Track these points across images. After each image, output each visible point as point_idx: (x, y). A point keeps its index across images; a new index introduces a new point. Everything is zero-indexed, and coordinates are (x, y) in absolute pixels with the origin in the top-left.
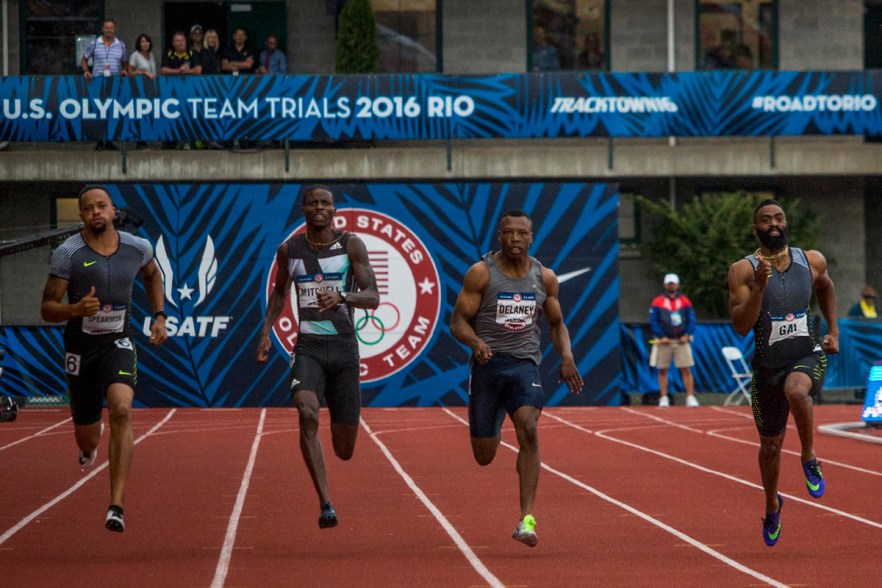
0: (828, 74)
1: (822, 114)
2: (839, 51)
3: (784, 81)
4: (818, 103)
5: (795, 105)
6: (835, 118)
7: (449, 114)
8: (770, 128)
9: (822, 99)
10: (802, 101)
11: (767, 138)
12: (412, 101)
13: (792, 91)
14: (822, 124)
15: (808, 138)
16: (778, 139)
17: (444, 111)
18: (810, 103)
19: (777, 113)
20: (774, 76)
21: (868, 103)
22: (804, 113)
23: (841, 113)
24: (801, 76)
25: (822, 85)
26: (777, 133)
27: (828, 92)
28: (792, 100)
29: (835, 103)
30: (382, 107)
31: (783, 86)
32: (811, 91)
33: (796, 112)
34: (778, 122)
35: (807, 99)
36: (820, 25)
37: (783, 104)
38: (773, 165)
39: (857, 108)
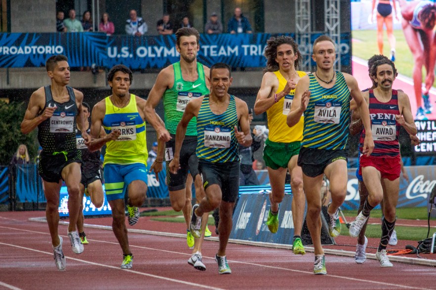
0: (37, 34)
1: (34, 55)
2: (43, 22)
3: (14, 38)
4: (32, 49)
5: (20, 51)
6: (41, 57)
8: (8, 62)
9: (34, 48)
10: (24, 50)
11: (5, 69)
13: (18, 43)
14: (34, 61)
15: (26, 68)
16: (10, 69)
18: (28, 50)
19: (11, 55)
20: (8, 36)
21: (59, 50)
22: (25, 55)
23: (44, 55)
24: (23, 35)
25: (34, 40)
26: (10, 66)
27: (37, 44)
28: (18, 49)
29: (41, 50)
31: (12, 42)
32: (28, 43)
33: (20, 54)
34: (10, 60)
35: (26, 48)
36: (33, 8)
37: (13, 50)
38: (8, 83)
39: (53, 52)
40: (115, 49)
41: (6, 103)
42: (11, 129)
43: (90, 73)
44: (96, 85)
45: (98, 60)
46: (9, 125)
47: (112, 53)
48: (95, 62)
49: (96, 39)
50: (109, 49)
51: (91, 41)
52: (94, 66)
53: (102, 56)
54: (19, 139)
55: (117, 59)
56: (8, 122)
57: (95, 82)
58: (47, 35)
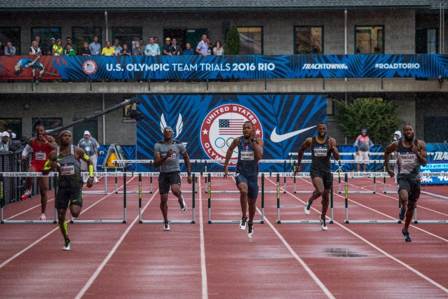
0: (402, 55)
1: (400, 70)
2: (406, 47)
3: (387, 58)
4: (399, 65)
5: (391, 67)
6: (405, 71)
9: (400, 64)
10: (393, 66)
11: (380, 79)
13: (389, 61)
14: (400, 73)
15: (395, 78)
16: (384, 78)
17: (264, 68)
18: (396, 66)
19: (384, 69)
20: (383, 56)
21: (417, 66)
22: (394, 69)
23: (407, 69)
24: (393, 56)
25: (400, 59)
27: (402, 62)
28: (389, 65)
29: (405, 66)
30: (242, 67)
31: (386, 60)
32: (396, 61)
33: (391, 69)
34: (384, 73)
35: (395, 64)
36: (399, 38)
37: (386, 66)
38: (382, 88)
39: (413, 68)
41: (380, 102)
42: (383, 119)
43: (438, 81)
44: (442, 90)
45: (443, 73)
46: (382, 116)
48: (441, 75)
49: (442, 59)
51: (439, 60)
52: (440, 77)
53: (445, 70)
54: (389, 126)
56: (382, 114)
57: (441, 88)
58: (409, 56)
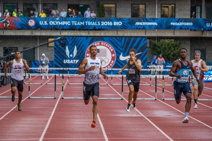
0: (184, 19)
1: (183, 26)
2: (186, 15)
3: (176, 20)
4: (182, 24)
5: (178, 24)
7: (117, 25)
8: (174, 28)
9: (183, 23)
11: (173, 30)
12: (111, 22)
14: (183, 27)
15: (180, 30)
16: (175, 30)
17: (116, 24)
18: (181, 24)
19: (175, 25)
21: (191, 24)
22: (180, 25)
23: (186, 26)
24: (179, 19)
25: (183, 21)
26: (175, 29)
27: (184, 22)
28: (178, 23)
29: (185, 24)
30: (106, 23)
32: (181, 22)
33: (178, 25)
34: (175, 27)
35: (180, 23)
36: (183, 10)
38: (174, 35)
39: (189, 25)
40: (209, 24)
41: (173, 41)
42: (174, 49)
43: (201, 32)
44: (203, 36)
45: (204, 28)
46: (174, 48)
47: (208, 25)
48: (203, 28)
49: (204, 21)
50: (207, 24)
51: (202, 21)
52: (202, 29)
53: (205, 26)
54: (177, 53)
55: (209, 27)
56: (174, 47)
57: (202, 35)
58: (188, 19)
